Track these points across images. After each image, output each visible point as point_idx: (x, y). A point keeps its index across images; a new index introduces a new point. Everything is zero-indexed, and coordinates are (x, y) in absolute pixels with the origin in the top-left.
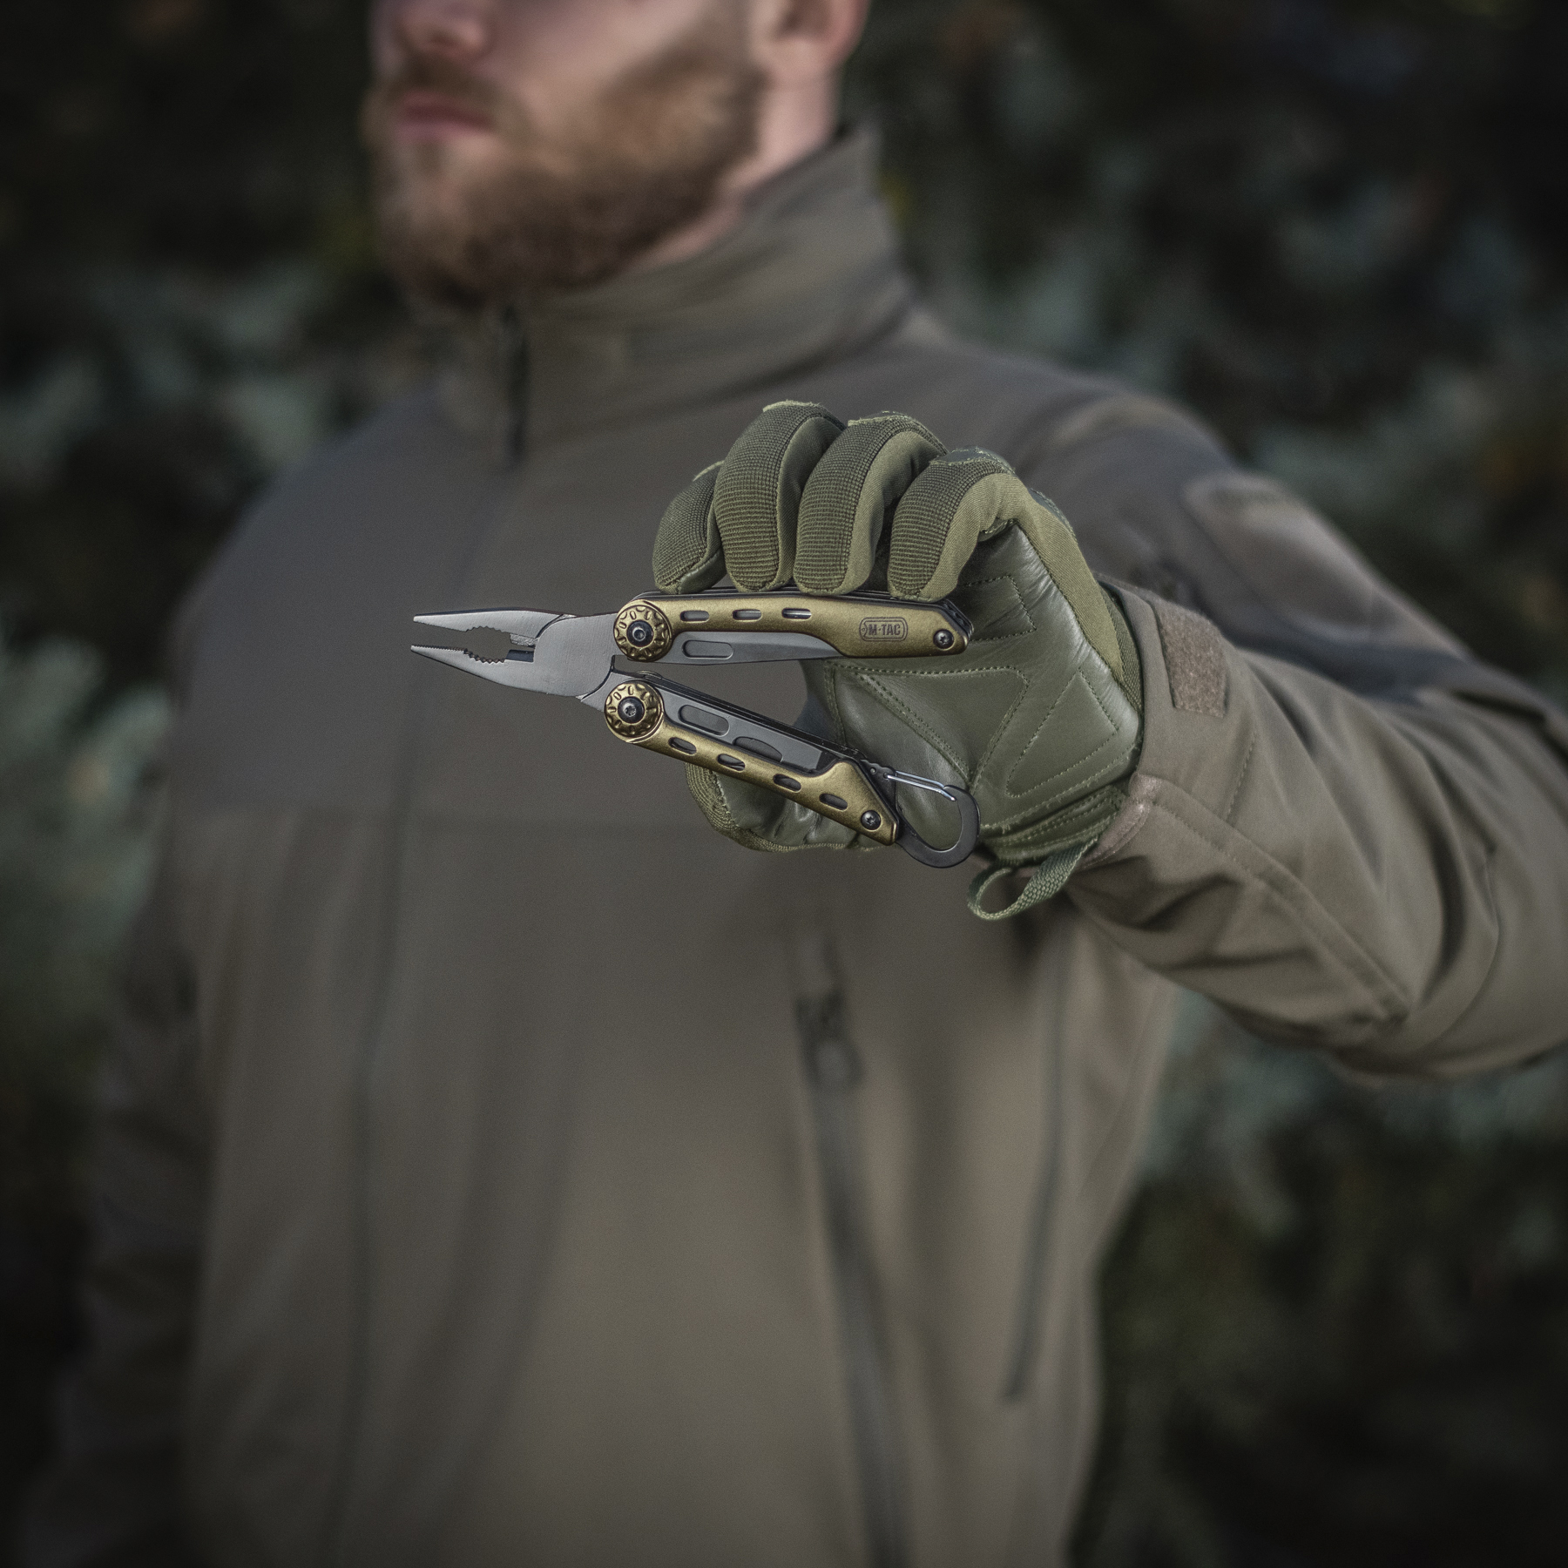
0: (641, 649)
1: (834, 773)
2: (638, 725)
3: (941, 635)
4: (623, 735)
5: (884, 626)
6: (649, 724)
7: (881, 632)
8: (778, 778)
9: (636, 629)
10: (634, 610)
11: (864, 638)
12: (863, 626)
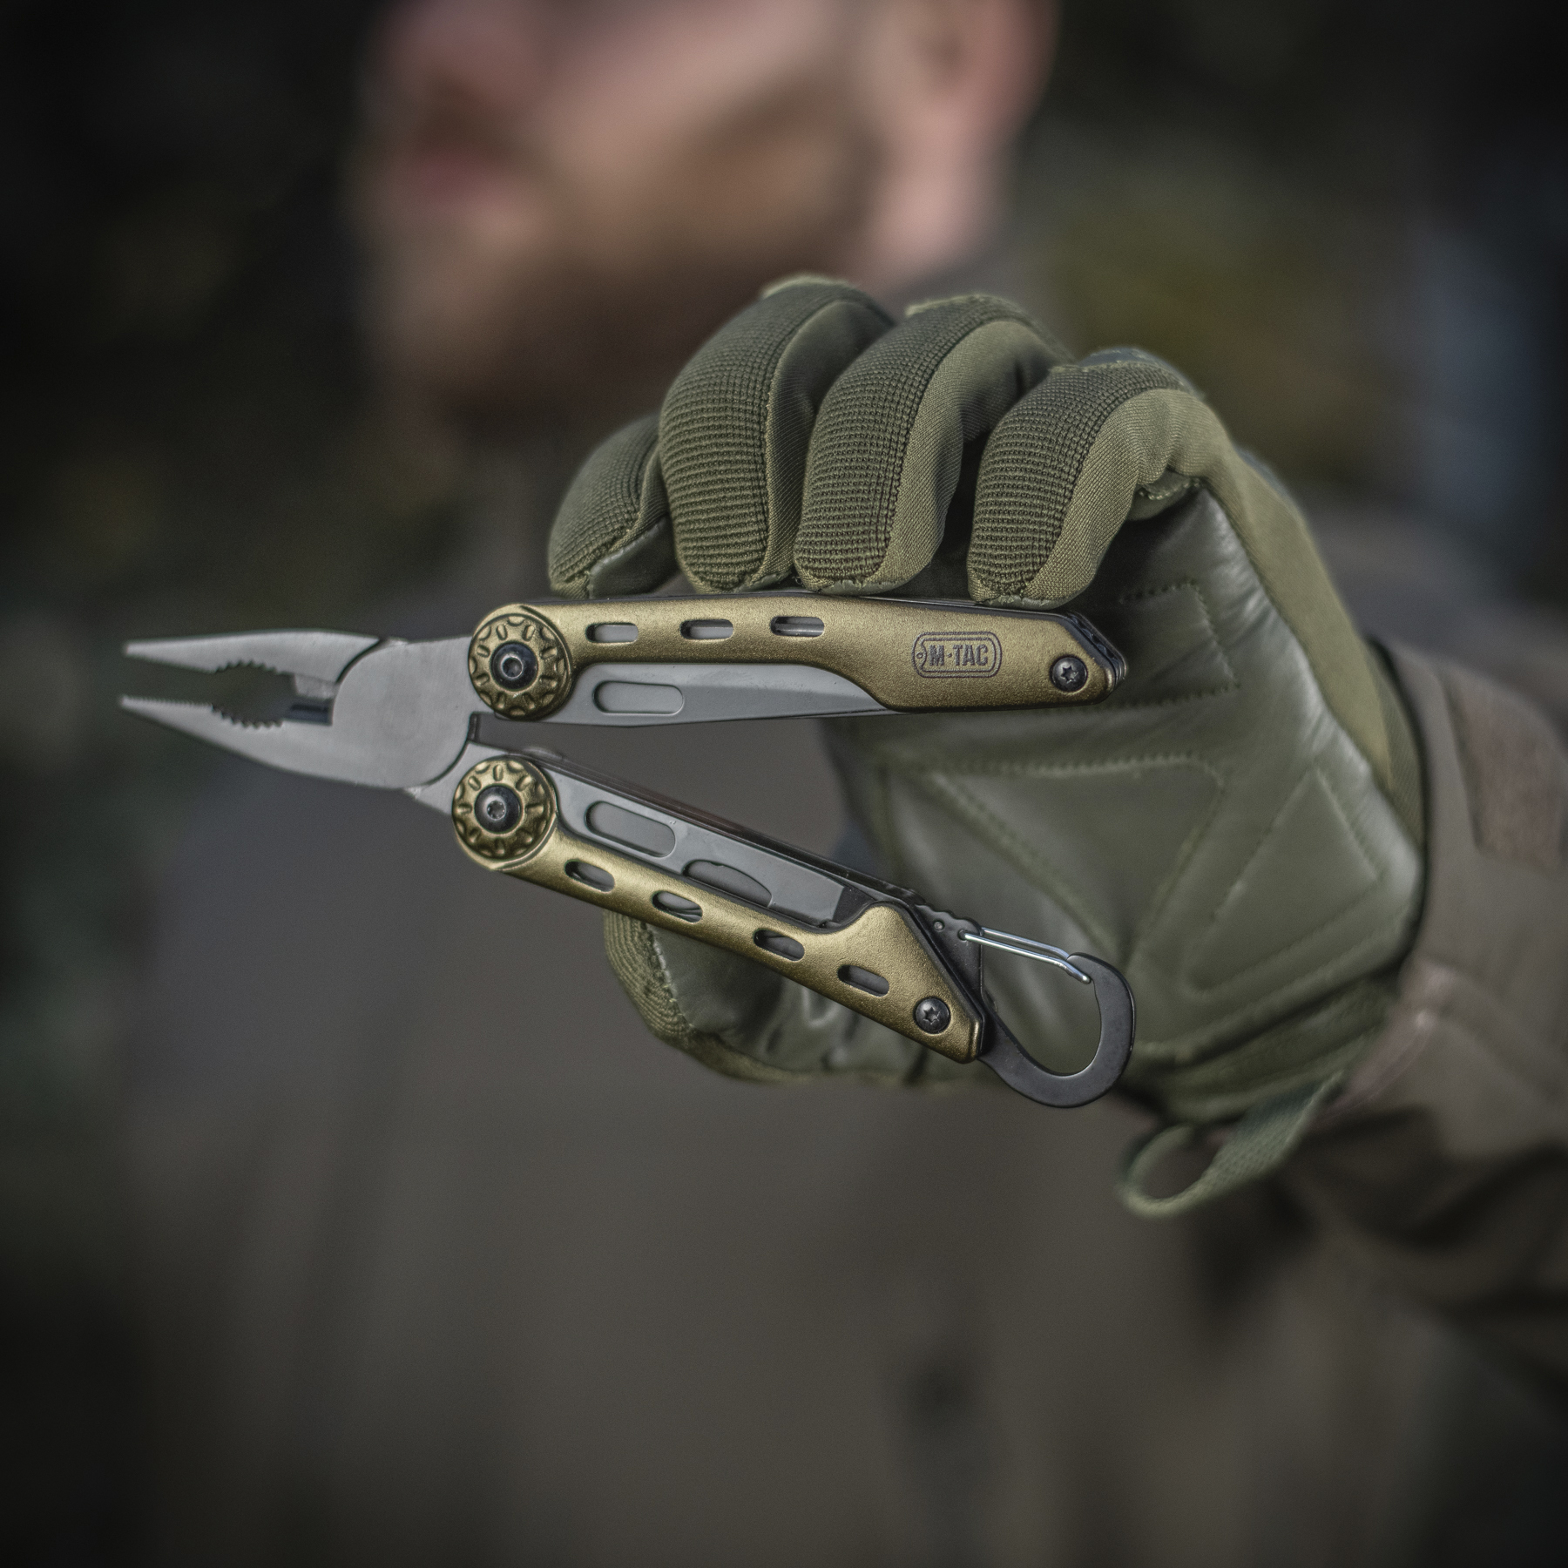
0: (516, 694)
1: (864, 926)
2: (510, 838)
3: (1064, 665)
4: (486, 857)
5: (959, 648)
6: (529, 833)
7: (953, 659)
8: (762, 937)
9: (506, 657)
10: (503, 622)
11: (921, 672)
12: (919, 649)
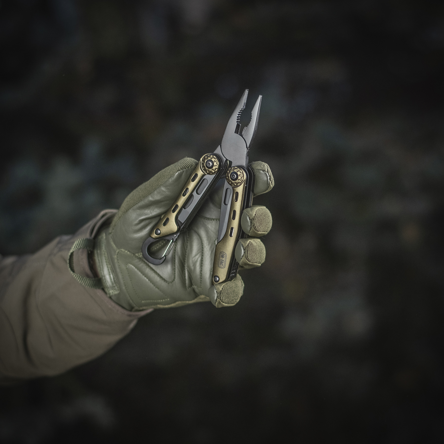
0: (229, 175)
1: (174, 225)
3: (218, 279)
4: (203, 158)
5: (223, 261)
6: (204, 169)
7: (222, 259)
8: (177, 206)
9: (235, 176)
10: (242, 176)
12: (224, 253)
